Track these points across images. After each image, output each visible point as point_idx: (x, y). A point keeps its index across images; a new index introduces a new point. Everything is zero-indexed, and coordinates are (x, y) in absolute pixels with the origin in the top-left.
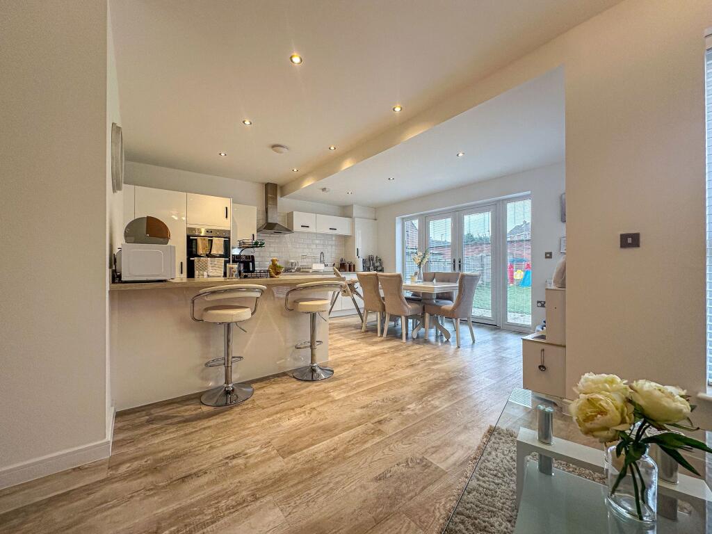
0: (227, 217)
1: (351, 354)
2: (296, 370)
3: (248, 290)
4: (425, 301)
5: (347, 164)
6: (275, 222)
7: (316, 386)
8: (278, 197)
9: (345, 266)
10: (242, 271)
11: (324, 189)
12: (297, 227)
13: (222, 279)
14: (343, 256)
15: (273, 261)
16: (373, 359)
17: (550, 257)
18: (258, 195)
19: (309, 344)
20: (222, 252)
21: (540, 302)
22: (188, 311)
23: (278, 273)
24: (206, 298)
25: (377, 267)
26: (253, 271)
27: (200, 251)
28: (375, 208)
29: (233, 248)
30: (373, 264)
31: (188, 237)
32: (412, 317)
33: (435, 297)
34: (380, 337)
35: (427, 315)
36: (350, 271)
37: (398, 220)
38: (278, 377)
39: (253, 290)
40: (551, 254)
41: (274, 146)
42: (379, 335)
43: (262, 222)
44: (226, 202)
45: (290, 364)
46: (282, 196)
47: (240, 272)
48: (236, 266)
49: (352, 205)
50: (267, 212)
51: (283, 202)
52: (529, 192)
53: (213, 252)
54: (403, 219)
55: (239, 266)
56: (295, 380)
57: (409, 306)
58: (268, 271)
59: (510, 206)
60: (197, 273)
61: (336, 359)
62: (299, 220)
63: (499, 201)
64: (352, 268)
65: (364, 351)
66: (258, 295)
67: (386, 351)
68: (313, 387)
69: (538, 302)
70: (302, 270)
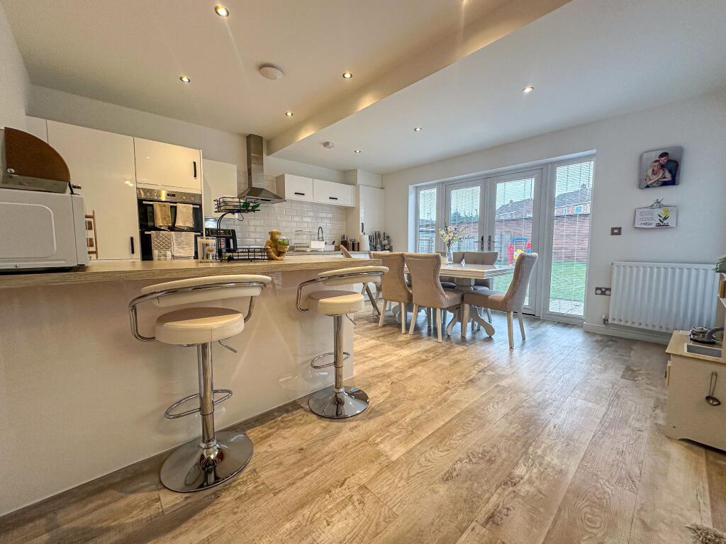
0: (195, 176)
1: (381, 364)
2: (311, 396)
3: (240, 284)
4: (463, 289)
5: (367, 102)
6: (262, 187)
7: (351, 429)
8: (264, 155)
9: (348, 244)
10: (224, 251)
11: (326, 144)
12: (289, 194)
13: (191, 263)
14: (343, 232)
15: (272, 234)
16: (414, 371)
17: (619, 233)
18: (238, 150)
19: (332, 360)
20: (190, 224)
21: (600, 289)
22: (125, 321)
23: (280, 254)
24: (156, 302)
25: (385, 246)
26: (235, 250)
27: (160, 222)
28: (382, 175)
29: (206, 219)
30: (381, 242)
31: (140, 201)
32: (450, 309)
33: (473, 283)
34: (405, 333)
35: (467, 306)
36: (353, 250)
37: (411, 188)
38: (287, 411)
39: (248, 284)
40: (620, 229)
41: (262, 66)
42: (403, 331)
43: (245, 187)
44: (194, 155)
45: (302, 387)
46: (268, 154)
47: (220, 252)
48: (212, 241)
49: (355, 170)
50: (250, 174)
51: (271, 162)
52: (594, 151)
53: (179, 223)
54: (417, 187)
55: (219, 243)
56: (314, 417)
57: (447, 296)
58: (265, 250)
59: (561, 171)
60: (156, 252)
61: (363, 373)
62: (292, 185)
63: (547, 164)
64: (355, 247)
65: (395, 358)
66: (256, 292)
67: (424, 357)
68: (348, 433)
69: (597, 289)
70: (296, 249)
